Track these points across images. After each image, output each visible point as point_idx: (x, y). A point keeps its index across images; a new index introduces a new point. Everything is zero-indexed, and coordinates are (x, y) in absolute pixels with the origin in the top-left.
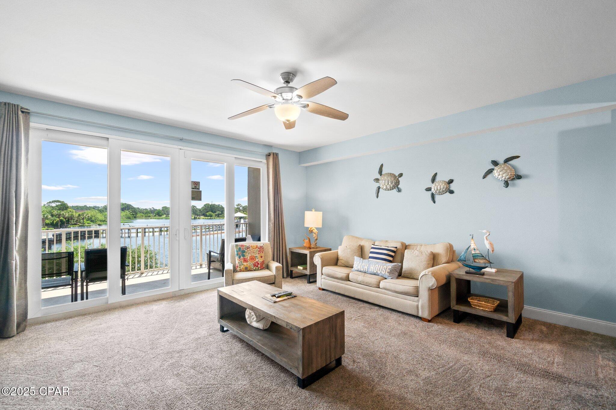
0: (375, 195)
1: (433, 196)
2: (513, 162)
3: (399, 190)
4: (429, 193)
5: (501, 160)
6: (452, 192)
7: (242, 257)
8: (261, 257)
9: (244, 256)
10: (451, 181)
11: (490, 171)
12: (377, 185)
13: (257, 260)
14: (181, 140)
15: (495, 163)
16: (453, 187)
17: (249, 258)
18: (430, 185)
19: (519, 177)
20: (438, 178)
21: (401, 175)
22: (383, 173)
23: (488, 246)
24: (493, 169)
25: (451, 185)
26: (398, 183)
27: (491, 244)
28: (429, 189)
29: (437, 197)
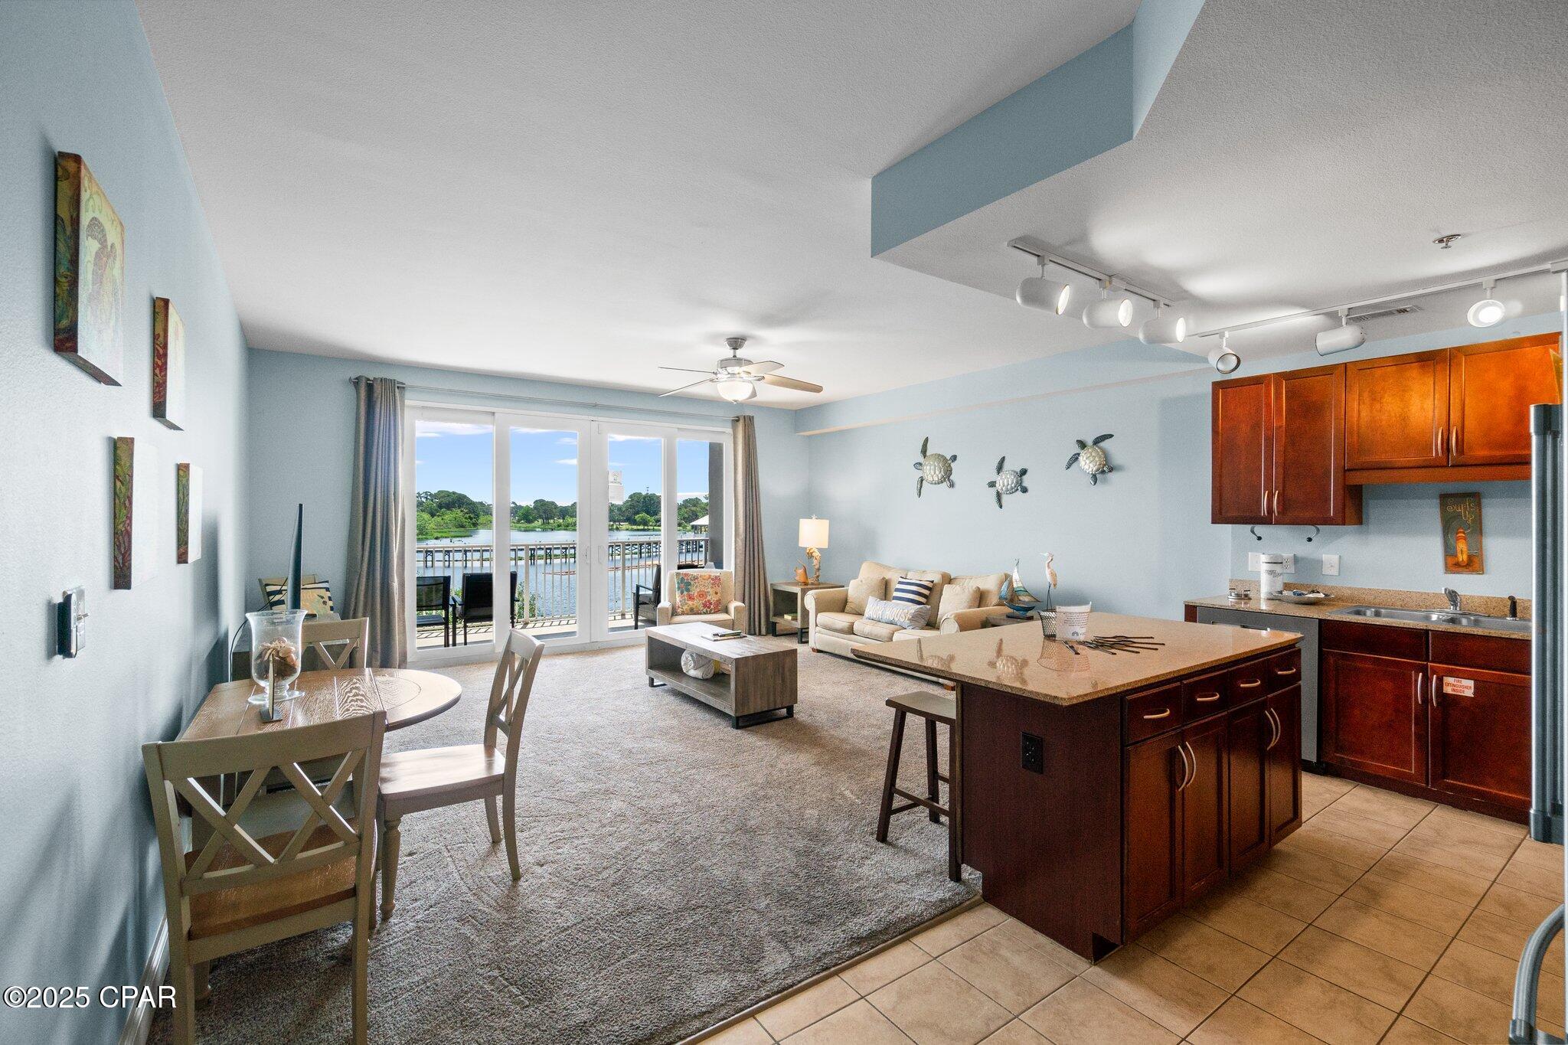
0: (916, 492)
1: (999, 496)
2: (1104, 444)
3: (952, 485)
4: (993, 491)
5: (1090, 442)
6: (1025, 490)
7: (685, 593)
8: (716, 593)
9: (688, 590)
10: (1024, 472)
11: (1075, 458)
12: (919, 474)
13: (709, 598)
14: (595, 406)
15: (1082, 445)
16: (1027, 481)
17: (696, 594)
18: (993, 476)
19: (1111, 470)
20: (1007, 466)
21: (954, 458)
22: (928, 454)
23: (1049, 578)
24: (1079, 454)
25: (1024, 477)
26: (948, 472)
27: (1054, 575)
28: (992, 484)
29: (1005, 498)
